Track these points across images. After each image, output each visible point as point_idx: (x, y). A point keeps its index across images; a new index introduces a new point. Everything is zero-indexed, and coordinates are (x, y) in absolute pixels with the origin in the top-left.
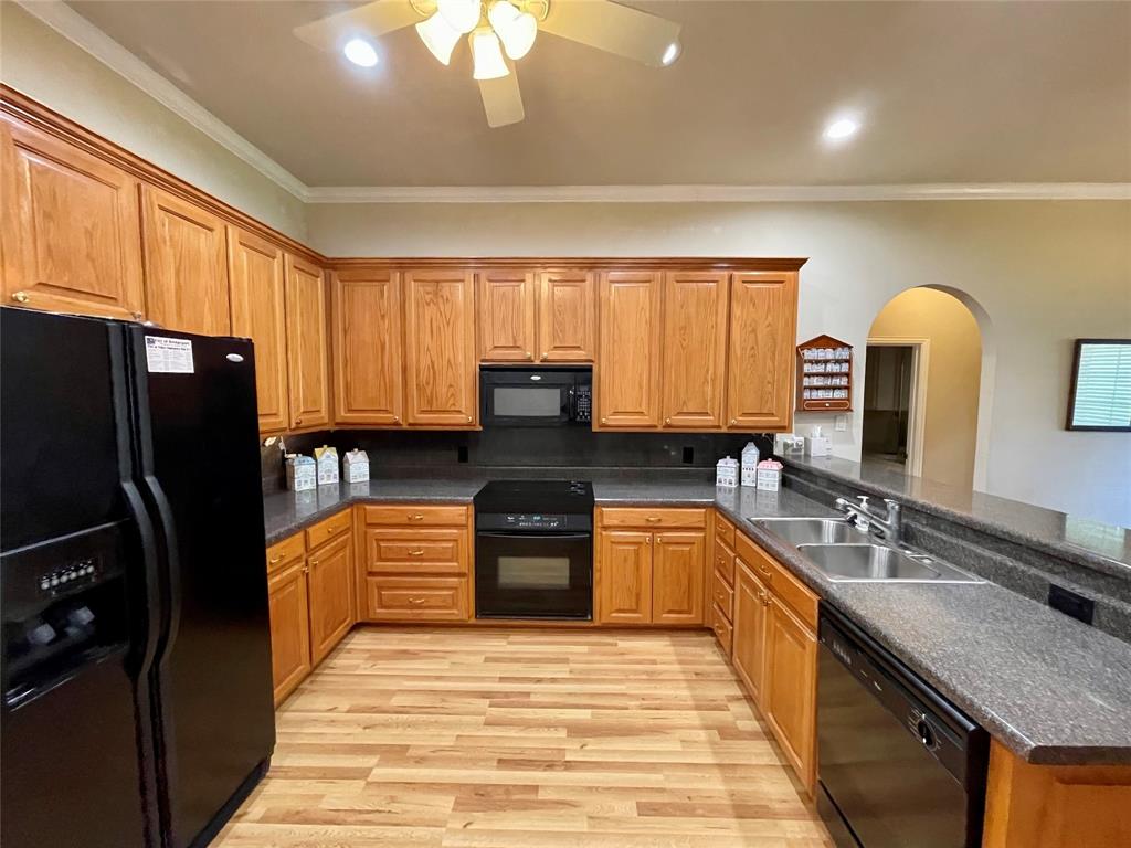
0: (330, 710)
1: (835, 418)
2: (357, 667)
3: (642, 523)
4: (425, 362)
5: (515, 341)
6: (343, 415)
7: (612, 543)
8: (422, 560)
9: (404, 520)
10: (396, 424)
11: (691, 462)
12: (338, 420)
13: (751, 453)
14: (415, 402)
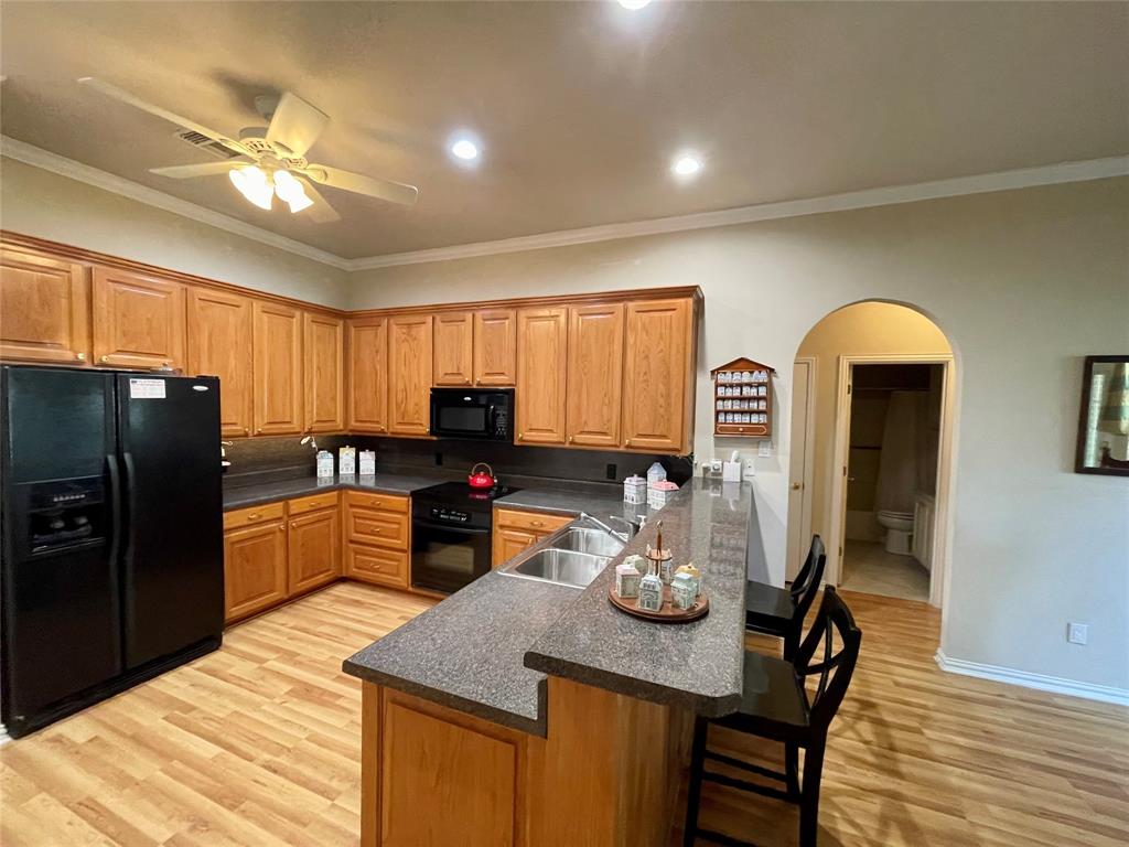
0: (283, 625)
1: (758, 443)
2: (321, 604)
3: (528, 526)
4: (401, 386)
5: (458, 369)
6: (353, 424)
7: (506, 540)
8: (380, 536)
9: (369, 504)
10: (382, 432)
11: (614, 478)
12: (350, 427)
13: (656, 473)
14: (395, 416)
